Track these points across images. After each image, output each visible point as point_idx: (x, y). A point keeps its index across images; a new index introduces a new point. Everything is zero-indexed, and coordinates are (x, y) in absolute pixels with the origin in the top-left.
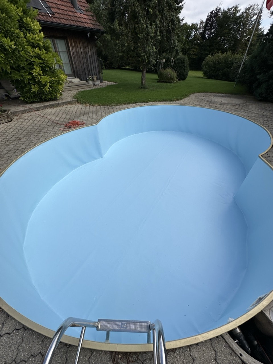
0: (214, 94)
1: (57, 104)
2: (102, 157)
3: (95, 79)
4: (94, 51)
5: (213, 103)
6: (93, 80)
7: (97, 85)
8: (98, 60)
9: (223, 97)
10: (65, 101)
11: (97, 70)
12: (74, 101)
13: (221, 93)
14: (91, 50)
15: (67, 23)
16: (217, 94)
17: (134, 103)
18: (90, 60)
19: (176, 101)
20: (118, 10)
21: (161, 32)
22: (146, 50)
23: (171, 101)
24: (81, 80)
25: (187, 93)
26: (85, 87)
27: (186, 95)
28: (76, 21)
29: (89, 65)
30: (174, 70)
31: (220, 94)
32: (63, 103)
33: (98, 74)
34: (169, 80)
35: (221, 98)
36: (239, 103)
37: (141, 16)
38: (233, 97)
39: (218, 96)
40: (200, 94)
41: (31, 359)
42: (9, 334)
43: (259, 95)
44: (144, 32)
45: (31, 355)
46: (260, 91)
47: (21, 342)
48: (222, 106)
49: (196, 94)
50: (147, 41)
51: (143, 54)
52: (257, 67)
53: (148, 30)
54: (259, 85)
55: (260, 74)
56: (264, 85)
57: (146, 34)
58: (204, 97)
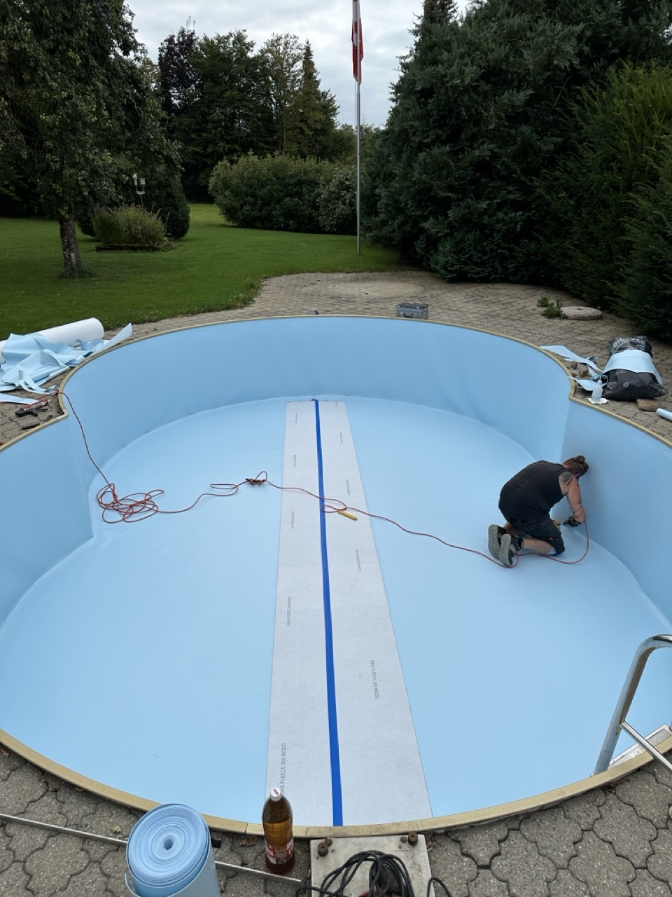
0: (325, 275)
5: (350, 299)
9: (356, 280)
13: (341, 271)
16: (336, 276)
19: (241, 307)
23: (228, 308)
25: (249, 280)
27: (252, 286)
30: (149, 210)
31: (341, 275)
34: (141, 242)
35: (355, 285)
36: (412, 294)
37: (44, 69)
38: (382, 280)
39: (339, 281)
40: (284, 279)
41: (580, 847)
42: (499, 854)
43: (445, 269)
44: (61, 111)
45: (575, 843)
46: (442, 259)
47: (535, 845)
48: (381, 306)
49: (277, 279)
50: (74, 134)
51: (68, 172)
52: (410, 203)
53: (75, 106)
54: (433, 243)
55: (426, 219)
56: (447, 246)
57: (69, 116)
58: (311, 288)
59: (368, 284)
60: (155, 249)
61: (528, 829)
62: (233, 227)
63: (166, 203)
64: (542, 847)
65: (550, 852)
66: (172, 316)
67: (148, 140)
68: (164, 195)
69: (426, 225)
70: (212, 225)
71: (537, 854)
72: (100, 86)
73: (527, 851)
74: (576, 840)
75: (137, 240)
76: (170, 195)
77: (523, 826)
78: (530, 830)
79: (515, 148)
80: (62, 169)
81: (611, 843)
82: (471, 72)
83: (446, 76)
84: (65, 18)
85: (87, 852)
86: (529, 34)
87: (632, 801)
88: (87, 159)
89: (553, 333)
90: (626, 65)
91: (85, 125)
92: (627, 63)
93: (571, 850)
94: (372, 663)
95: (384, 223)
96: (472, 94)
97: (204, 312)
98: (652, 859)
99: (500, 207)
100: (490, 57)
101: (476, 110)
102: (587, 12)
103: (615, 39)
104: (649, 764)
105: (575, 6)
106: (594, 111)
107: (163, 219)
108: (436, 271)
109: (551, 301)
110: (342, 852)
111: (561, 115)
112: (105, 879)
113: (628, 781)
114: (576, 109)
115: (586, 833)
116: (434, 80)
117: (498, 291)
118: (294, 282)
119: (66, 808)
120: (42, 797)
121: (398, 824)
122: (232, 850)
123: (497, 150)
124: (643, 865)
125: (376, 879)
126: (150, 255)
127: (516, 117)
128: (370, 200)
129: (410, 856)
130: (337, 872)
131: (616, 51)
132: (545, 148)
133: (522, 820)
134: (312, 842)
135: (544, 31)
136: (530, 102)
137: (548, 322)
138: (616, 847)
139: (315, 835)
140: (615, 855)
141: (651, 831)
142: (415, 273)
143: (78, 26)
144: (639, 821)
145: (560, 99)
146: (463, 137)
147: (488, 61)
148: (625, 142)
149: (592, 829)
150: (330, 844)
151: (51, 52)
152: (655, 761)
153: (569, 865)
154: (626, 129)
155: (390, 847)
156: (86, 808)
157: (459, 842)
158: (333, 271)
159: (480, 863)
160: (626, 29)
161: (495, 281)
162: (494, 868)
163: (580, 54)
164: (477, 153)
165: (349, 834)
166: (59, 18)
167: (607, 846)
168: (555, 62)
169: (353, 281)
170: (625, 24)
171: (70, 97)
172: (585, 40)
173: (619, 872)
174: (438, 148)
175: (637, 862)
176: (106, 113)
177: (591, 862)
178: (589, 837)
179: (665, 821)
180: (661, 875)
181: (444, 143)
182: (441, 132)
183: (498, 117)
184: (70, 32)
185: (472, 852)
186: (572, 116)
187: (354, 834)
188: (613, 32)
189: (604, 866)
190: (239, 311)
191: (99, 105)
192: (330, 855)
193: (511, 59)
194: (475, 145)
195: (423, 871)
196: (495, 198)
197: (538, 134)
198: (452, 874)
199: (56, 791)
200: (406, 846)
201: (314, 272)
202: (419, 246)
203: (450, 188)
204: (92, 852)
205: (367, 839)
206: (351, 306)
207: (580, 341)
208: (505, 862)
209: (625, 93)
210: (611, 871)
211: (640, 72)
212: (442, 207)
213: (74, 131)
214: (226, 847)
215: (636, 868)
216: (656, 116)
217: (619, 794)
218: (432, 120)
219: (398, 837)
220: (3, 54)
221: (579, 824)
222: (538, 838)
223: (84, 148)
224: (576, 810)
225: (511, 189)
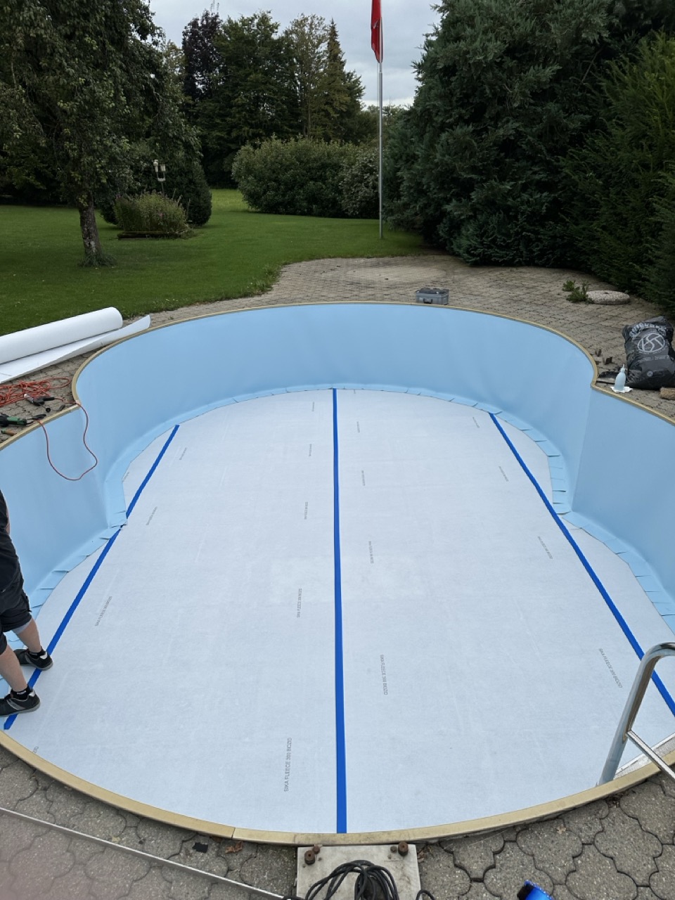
0: (345, 261)
5: (369, 285)
9: (377, 265)
13: (362, 256)
16: (357, 261)
19: (259, 295)
22: (96, 146)
23: (246, 295)
25: (267, 267)
27: (270, 273)
30: (170, 197)
31: (362, 260)
34: (162, 229)
35: (375, 270)
36: (434, 279)
37: (61, 55)
38: (404, 264)
39: (359, 266)
40: (303, 264)
41: (579, 862)
43: (468, 252)
44: (79, 98)
45: (573, 858)
46: (465, 243)
47: (531, 858)
48: (401, 292)
49: (295, 266)
50: (92, 122)
51: (86, 159)
52: (432, 184)
53: (93, 92)
54: (456, 226)
55: (448, 201)
56: (469, 229)
57: (87, 102)
58: (330, 274)
59: (389, 269)
60: (176, 236)
61: (525, 841)
62: (256, 212)
63: (188, 189)
64: (539, 860)
65: (548, 866)
66: (189, 304)
67: (167, 125)
68: (186, 181)
69: (448, 208)
70: (235, 211)
71: (534, 868)
73: (523, 865)
74: (576, 854)
75: (158, 227)
76: (191, 182)
77: (520, 838)
78: (527, 842)
79: (540, 126)
80: (80, 156)
81: (612, 858)
82: (495, 48)
83: (468, 52)
85: (73, 854)
86: (556, 7)
87: (637, 814)
88: (105, 146)
89: (577, 318)
90: (658, 37)
91: (104, 112)
92: (660, 34)
93: (569, 865)
94: (382, 658)
95: (406, 206)
96: (497, 71)
97: (221, 300)
98: (655, 877)
99: (525, 188)
100: (515, 32)
101: (500, 87)
103: (647, 9)
104: (657, 775)
106: (624, 85)
107: (184, 206)
108: (459, 255)
109: (576, 286)
110: (330, 860)
111: (589, 92)
112: (88, 881)
113: (634, 792)
114: (604, 84)
115: (586, 846)
116: (457, 58)
117: (522, 275)
118: (313, 268)
119: (55, 806)
120: (32, 795)
121: (389, 833)
122: (218, 855)
123: (521, 129)
124: (646, 882)
125: (362, 890)
126: (171, 242)
127: (541, 95)
128: (392, 184)
129: (399, 867)
130: (323, 882)
131: (648, 22)
132: (572, 126)
133: (519, 832)
134: (299, 849)
136: (557, 77)
137: (573, 306)
138: (617, 863)
139: (303, 842)
140: (616, 871)
141: (654, 847)
142: (437, 257)
143: (95, 10)
144: (644, 835)
145: (589, 74)
146: (487, 116)
147: (513, 36)
148: (656, 118)
149: (592, 843)
150: (317, 851)
151: (69, 37)
152: (662, 772)
153: (566, 881)
154: (657, 104)
155: (379, 857)
156: (74, 807)
157: (452, 853)
158: (353, 257)
159: (473, 876)
161: (520, 265)
162: (487, 881)
163: (610, 27)
164: (501, 132)
165: (338, 843)
167: (608, 861)
168: (584, 36)
169: (372, 266)
171: (87, 83)
172: (615, 12)
173: (619, 890)
174: (461, 127)
175: (640, 880)
176: (123, 99)
177: (590, 878)
178: (590, 851)
179: (671, 836)
180: (664, 894)
181: (467, 123)
182: (464, 112)
183: (523, 94)
184: (86, 17)
185: (465, 863)
186: (601, 91)
187: (342, 842)
189: (604, 883)
190: (256, 298)
191: (117, 90)
192: (317, 863)
193: (537, 33)
194: (500, 124)
195: (412, 882)
196: (520, 179)
197: (566, 111)
198: (443, 887)
199: (45, 789)
200: (396, 856)
201: (334, 257)
202: (442, 230)
203: (474, 169)
204: (77, 854)
205: (356, 848)
206: (370, 292)
207: (606, 327)
208: (499, 876)
209: (657, 67)
210: (611, 888)
212: (465, 189)
213: (92, 118)
214: (212, 852)
215: (637, 886)
217: (624, 807)
218: (455, 99)
219: (389, 847)
220: (20, 41)
221: (580, 837)
222: (535, 851)
223: (102, 135)
224: (577, 823)
225: (536, 169)
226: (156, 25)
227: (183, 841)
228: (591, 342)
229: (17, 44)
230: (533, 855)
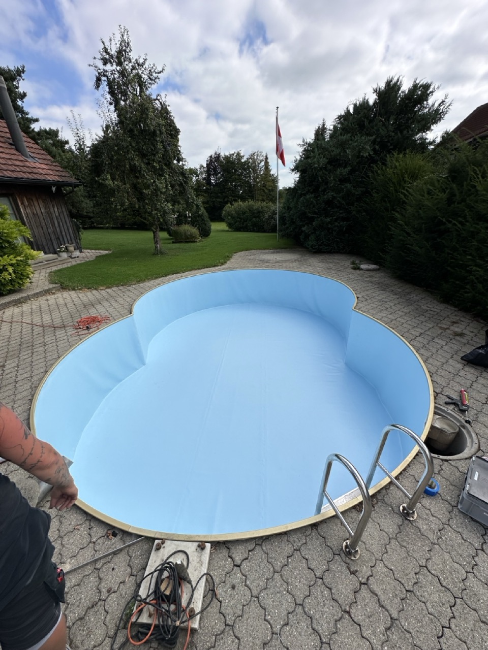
0: (260, 251)
1: (25, 297)
2: (144, 364)
3: (71, 249)
4: (64, 209)
5: (268, 261)
6: (67, 250)
7: (75, 258)
8: (72, 221)
9: (274, 253)
10: (40, 290)
11: (72, 235)
12: (54, 288)
13: (268, 249)
14: (57, 209)
15: (15, 176)
16: (265, 251)
17: (164, 277)
18: (59, 223)
19: (221, 266)
20: (107, 163)
21: (172, 186)
22: (158, 207)
23: (214, 266)
24: (45, 253)
25: (227, 254)
26: (58, 264)
27: (228, 256)
28: (30, 173)
29: (58, 229)
30: (193, 226)
31: (268, 251)
32: (37, 293)
33: (74, 241)
34: (189, 239)
35: (272, 255)
36: (296, 259)
37: (144, 171)
38: (285, 252)
39: (266, 253)
40: (243, 252)
41: (290, 560)
42: (247, 559)
43: (312, 247)
44: (151, 188)
45: (288, 557)
46: (310, 243)
47: (266, 555)
48: (280, 264)
49: (239, 254)
50: (157, 197)
51: (154, 212)
52: (297, 219)
53: (156, 185)
54: (307, 237)
55: (304, 226)
56: (312, 237)
57: (155, 190)
58: (253, 257)
59: (278, 255)
60: (194, 242)
61: (266, 545)
62: (231, 231)
63: (201, 223)
64: (270, 557)
65: (274, 561)
66: (190, 270)
67: (188, 198)
68: (201, 219)
69: (303, 229)
70: (223, 231)
71: (266, 562)
72: (167, 177)
73: (262, 559)
74: (289, 555)
75: (188, 238)
76: (203, 220)
77: (263, 543)
78: (267, 546)
79: (343, 194)
80: (152, 211)
81: (307, 560)
82: (323, 161)
83: (311, 163)
84: (152, 149)
86: (350, 142)
87: (325, 535)
88: (162, 207)
89: (354, 277)
90: (395, 154)
91: (161, 193)
92: (396, 152)
93: (284, 561)
95: (287, 228)
96: (324, 171)
97: (204, 268)
98: (326, 574)
99: (336, 220)
100: (332, 154)
101: (326, 178)
102: (378, 130)
103: (391, 142)
104: (333, 516)
105: (373, 128)
106: (378, 175)
107: (199, 230)
108: (308, 248)
109: (357, 262)
110: (168, 548)
111: (365, 178)
113: (326, 522)
114: (371, 175)
115: (295, 552)
116: (307, 166)
117: (334, 257)
118: (246, 254)
121: (199, 536)
122: (121, 539)
123: (335, 195)
124: (321, 576)
126: (192, 244)
127: (343, 180)
128: (282, 218)
129: (199, 556)
131: (391, 147)
132: (357, 193)
133: (264, 540)
134: (156, 540)
135: (357, 140)
136: (351, 172)
137: (353, 271)
138: (309, 563)
139: (159, 537)
140: (307, 568)
141: (330, 555)
142: (300, 249)
143: (157, 152)
144: (325, 548)
145: (365, 171)
146: (320, 190)
147: (331, 156)
148: (391, 188)
149: (299, 550)
150: (163, 542)
151: (148, 164)
152: (337, 516)
153: (281, 570)
154: (393, 183)
155: (191, 549)
157: (229, 548)
158: (264, 249)
159: (236, 563)
160: (396, 137)
161: (334, 253)
162: (242, 567)
163: (374, 150)
164: (326, 196)
165: (174, 539)
166: (150, 150)
167: (304, 561)
168: (361, 154)
169: (272, 253)
170: (396, 134)
171: (154, 182)
172: (376, 143)
173: (307, 579)
174: (309, 195)
175: (318, 574)
176: (170, 188)
177: (293, 571)
178: (297, 554)
179: (339, 550)
180: (328, 584)
181: (312, 193)
182: (310, 188)
183: (335, 180)
184: (154, 155)
185: (233, 556)
186: (369, 178)
187: (177, 539)
188: (390, 139)
189: (300, 574)
190: (219, 267)
191: (167, 184)
192: (162, 549)
193: (342, 154)
194: (325, 193)
195: (203, 565)
196: (334, 216)
197: (354, 187)
200: (199, 549)
201: (257, 249)
202: (302, 237)
203: (315, 213)
205: (182, 543)
206: (267, 264)
207: (366, 281)
208: (248, 564)
209: (393, 166)
210: (302, 577)
211: (401, 156)
212: (311, 220)
213: (157, 195)
214: (118, 538)
215: (316, 578)
216: (406, 176)
217: (319, 530)
218: (306, 183)
219: (197, 543)
220: (127, 166)
221: (293, 546)
222: (270, 552)
223: (161, 202)
224: (293, 538)
225: (341, 212)
226: (183, 157)
227: (108, 530)
228: (357, 288)
229: (126, 168)
230: (268, 554)
